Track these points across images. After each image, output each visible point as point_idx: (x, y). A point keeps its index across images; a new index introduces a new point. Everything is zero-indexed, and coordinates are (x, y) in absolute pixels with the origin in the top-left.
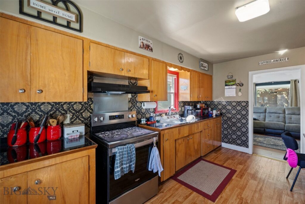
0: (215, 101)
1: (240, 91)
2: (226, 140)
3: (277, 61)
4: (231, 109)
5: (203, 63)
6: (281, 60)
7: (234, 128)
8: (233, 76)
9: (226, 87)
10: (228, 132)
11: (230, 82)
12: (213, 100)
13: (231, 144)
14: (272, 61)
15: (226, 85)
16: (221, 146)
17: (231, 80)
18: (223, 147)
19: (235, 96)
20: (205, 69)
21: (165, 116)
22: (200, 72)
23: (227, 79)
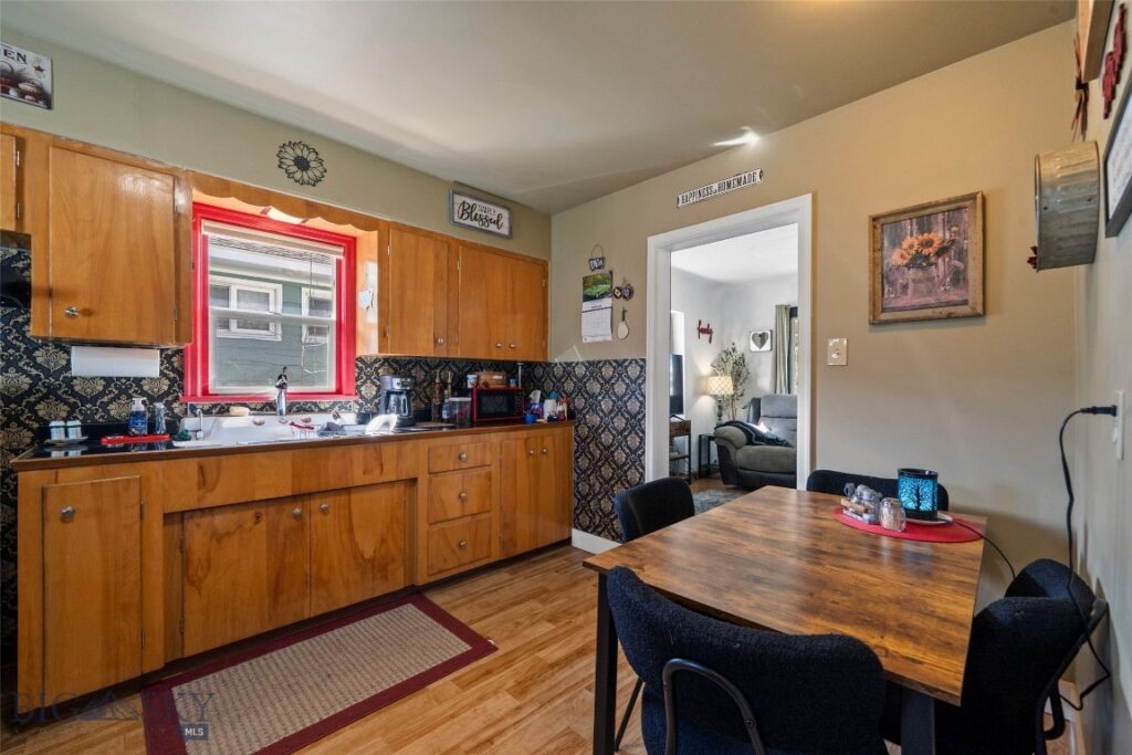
0: (556, 360)
1: (623, 319)
2: (585, 520)
3: (729, 186)
4: (600, 394)
5: (471, 202)
6: (739, 183)
7: (607, 472)
8: (603, 259)
9: (587, 305)
10: (590, 485)
11: (597, 282)
12: (550, 360)
13: (599, 534)
14: (715, 186)
15: (588, 298)
16: (568, 541)
17: (599, 277)
18: (575, 548)
19: (609, 338)
20: (493, 228)
21: (250, 414)
22: (454, 239)
23: (590, 273)
